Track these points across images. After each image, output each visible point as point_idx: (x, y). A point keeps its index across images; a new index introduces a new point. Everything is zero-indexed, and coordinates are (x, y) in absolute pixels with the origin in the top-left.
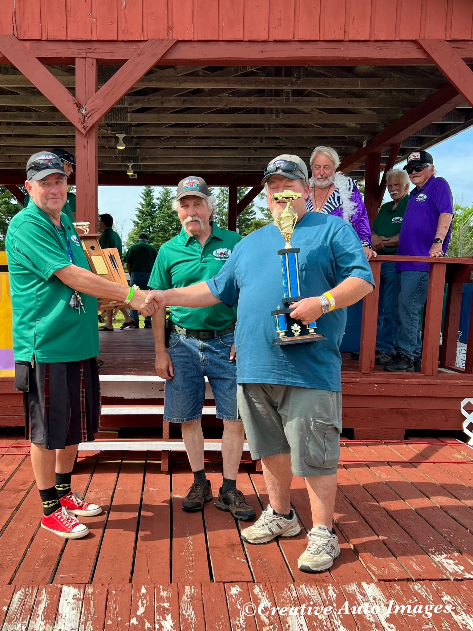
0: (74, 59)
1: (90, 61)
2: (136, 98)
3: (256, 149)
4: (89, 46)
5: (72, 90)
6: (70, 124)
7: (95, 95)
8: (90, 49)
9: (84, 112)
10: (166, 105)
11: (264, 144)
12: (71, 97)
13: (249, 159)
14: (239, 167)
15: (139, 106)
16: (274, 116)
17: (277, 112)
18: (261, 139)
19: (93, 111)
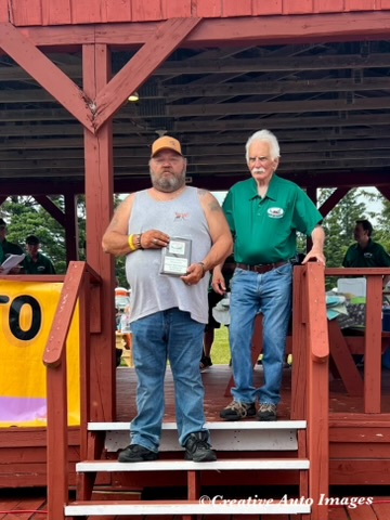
0: (81, 45)
1: (100, 47)
2: (172, 87)
3: (333, 142)
4: (98, 30)
5: (79, 82)
6: (77, 122)
7: (107, 86)
8: (100, 33)
9: (94, 107)
10: (209, 94)
11: (341, 135)
12: (76, 89)
13: (328, 154)
14: (317, 164)
15: (177, 96)
16: (345, 101)
17: (349, 97)
18: (337, 129)
19: (104, 106)
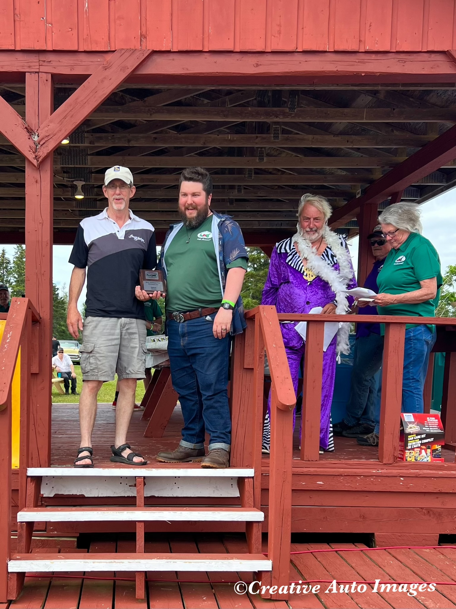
0: (24, 73)
1: (44, 76)
2: (97, 135)
3: (232, 201)
4: (42, 57)
5: (21, 111)
6: (18, 153)
7: (50, 117)
8: (44, 61)
9: (36, 139)
10: (133, 144)
12: (20, 119)
15: (101, 145)
16: (257, 159)
17: (261, 154)
18: (239, 188)
19: (48, 138)
